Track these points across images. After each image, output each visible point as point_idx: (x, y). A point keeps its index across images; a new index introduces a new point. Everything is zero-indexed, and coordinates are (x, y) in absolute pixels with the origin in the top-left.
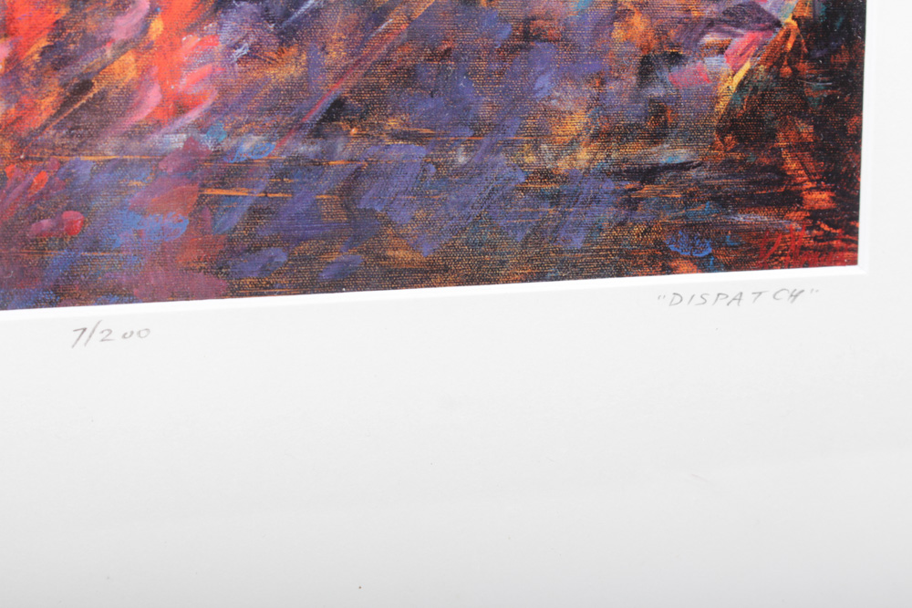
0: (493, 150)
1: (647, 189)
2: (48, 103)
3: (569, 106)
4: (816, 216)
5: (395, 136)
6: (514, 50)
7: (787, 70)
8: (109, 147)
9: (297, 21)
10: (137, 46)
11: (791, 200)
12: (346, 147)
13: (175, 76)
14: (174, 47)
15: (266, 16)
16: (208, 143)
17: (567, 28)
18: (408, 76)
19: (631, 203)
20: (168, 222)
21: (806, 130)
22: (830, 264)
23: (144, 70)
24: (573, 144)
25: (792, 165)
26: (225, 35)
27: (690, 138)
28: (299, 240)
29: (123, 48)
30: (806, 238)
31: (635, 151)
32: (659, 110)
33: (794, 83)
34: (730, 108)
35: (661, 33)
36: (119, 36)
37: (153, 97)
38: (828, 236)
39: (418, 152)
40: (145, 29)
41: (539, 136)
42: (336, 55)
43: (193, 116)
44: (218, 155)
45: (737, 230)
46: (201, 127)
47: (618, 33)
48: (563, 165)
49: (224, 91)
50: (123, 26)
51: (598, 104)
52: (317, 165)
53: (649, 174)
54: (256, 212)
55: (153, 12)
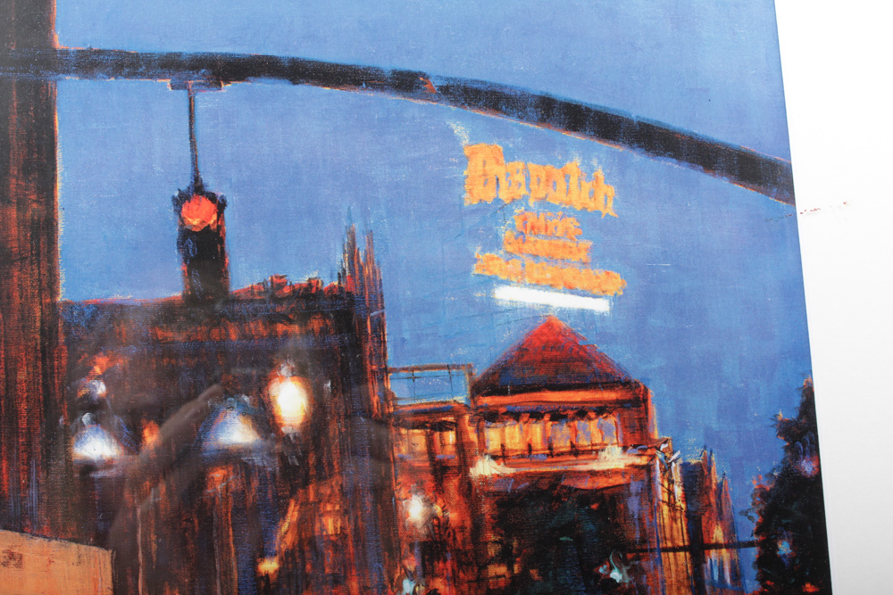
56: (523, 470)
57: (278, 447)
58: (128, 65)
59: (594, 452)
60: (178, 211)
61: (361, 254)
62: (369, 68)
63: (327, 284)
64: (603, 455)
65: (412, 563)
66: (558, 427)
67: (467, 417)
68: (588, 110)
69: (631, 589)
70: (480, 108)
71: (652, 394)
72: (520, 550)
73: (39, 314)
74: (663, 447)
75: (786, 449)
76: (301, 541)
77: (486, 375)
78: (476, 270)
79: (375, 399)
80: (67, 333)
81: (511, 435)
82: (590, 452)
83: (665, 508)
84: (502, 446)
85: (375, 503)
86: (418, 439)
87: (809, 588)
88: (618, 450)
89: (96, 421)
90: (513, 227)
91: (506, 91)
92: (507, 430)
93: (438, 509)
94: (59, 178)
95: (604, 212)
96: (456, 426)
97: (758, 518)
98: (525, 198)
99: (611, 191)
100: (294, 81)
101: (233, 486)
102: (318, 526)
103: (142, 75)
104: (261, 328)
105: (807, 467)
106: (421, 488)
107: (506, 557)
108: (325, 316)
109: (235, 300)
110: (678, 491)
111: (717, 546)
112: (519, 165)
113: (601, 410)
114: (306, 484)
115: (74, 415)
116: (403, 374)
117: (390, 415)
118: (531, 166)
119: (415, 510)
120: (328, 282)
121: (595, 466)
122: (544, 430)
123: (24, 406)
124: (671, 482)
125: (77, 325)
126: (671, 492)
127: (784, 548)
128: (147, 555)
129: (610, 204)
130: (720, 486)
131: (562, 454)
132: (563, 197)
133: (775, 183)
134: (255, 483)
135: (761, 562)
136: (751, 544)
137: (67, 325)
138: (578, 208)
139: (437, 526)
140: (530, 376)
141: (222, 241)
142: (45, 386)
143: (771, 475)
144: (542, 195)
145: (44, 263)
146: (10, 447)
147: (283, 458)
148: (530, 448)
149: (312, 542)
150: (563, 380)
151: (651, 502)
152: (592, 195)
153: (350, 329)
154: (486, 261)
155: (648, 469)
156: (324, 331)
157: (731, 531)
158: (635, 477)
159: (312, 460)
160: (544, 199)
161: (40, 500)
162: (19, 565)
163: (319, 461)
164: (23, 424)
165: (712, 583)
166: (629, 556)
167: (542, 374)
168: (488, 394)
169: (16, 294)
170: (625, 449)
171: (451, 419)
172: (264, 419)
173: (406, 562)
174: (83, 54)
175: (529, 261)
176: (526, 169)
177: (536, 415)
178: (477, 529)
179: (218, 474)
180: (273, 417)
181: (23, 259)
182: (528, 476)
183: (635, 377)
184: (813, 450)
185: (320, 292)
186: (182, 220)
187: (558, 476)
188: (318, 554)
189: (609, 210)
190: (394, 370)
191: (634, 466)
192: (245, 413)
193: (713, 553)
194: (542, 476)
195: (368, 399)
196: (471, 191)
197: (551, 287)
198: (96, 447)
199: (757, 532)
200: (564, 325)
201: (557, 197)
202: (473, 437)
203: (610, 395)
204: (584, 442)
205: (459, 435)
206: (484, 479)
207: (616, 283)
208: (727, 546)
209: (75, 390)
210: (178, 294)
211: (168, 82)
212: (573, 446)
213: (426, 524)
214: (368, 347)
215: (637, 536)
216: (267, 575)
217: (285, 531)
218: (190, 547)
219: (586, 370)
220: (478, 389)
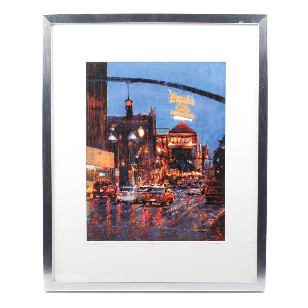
0: (188, 229)
1: (203, 233)
2: (149, 224)
3: (195, 225)
4: (220, 236)
5: (179, 228)
6: (190, 220)
7: (217, 222)
8: (154, 228)
9: (170, 218)
10: (156, 219)
11: (218, 234)
12: (174, 228)
13: (159, 222)
14: (159, 220)
15: (167, 217)
16: (162, 228)
17: (195, 218)
18: (180, 222)
19: (201, 234)
20: (158, 234)
21: (219, 228)
22: (222, 241)
23: (157, 222)
24: (195, 229)
25: (217, 231)
26: (164, 219)
27: (207, 228)
28: (170, 237)
29: (155, 220)
30: (219, 238)
31: (201, 230)
32: (204, 226)
33: (218, 223)
34: (211, 226)
35: (204, 219)
36: (155, 219)
37: (157, 224)
38: (222, 238)
39: (181, 229)
40: (157, 218)
41: (192, 228)
42: (173, 220)
43: (161, 225)
44: (163, 229)
45: (212, 237)
46: (161, 226)
47: (200, 219)
48: (194, 231)
49: (164, 223)
50: (155, 218)
51: (198, 225)
52: (171, 230)
53: (203, 232)
54: (166, 234)
55: (158, 217)
56: (176, 145)
57: (139, 139)
58: (118, 79)
59: (188, 143)
60: (126, 103)
61: (153, 110)
62: (156, 81)
63: (148, 115)
64: (189, 143)
65: (158, 158)
66: (182, 139)
67: (168, 136)
68: (191, 88)
69: (192, 164)
70: (173, 87)
71: (198, 134)
72: (175, 157)
73: (104, 118)
74: (199, 143)
75: (220, 144)
76: (142, 153)
77: (171, 130)
78: (171, 114)
79: (154, 133)
80: (109, 121)
81: (175, 139)
82: (187, 143)
83: (199, 152)
84: (173, 141)
85: (153, 149)
86: (160, 139)
87: (221, 167)
88: (192, 143)
89: (112, 134)
90: (177, 107)
91: (178, 85)
92: (174, 139)
93: (163, 150)
94: (108, 97)
95: (192, 105)
96: (166, 138)
97: (214, 155)
98: (180, 102)
99: (194, 101)
100: (144, 83)
101: (132, 145)
102: (144, 151)
103: (121, 81)
104: (137, 121)
105: (223, 148)
106: (160, 146)
107: (173, 158)
108: (147, 120)
109: (134, 117)
110: (201, 150)
111: (207, 159)
112: (179, 97)
113: (189, 136)
114: (143, 145)
115: (109, 133)
116: (159, 129)
117: (156, 135)
118: (181, 97)
119: (159, 150)
120: (148, 114)
121: (188, 145)
122: (180, 139)
123: (102, 131)
124: (200, 148)
125: (110, 120)
126: (200, 150)
127: (218, 160)
128: (119, 154)
129: (194, 104)
130: (208, 150)
131: (183, 143)
132: (186, 102)
133: (222, 101)
134: (135, 144)
135: (214, 162)
136: (212, 159)
137: (109, 120)
138: (188, 104)
139: (163, 152)
140: (178, 130)
141: (132, 108)
142: (105, 129)
143: (217, 148)
144: (182, 102)
145: (105, 110)
146: (100, 137)
147: (140, 141)
148: (178, 142)
149: (144, 154)
150: (183, 131)
151: (196, 151)
152: (191, 102)
153: (151, 122)
154: (173, 112)
155: (196, 146)
156: (147, 122)
157: (209, 157)
158: (194, 147)
159: (144, 141)
160: (183, 103)
161: (104, 145)
162: (101, 154)
163: (145, 142)
164: (102, 134)
165: (205, 165)
166: (192, 159)
167: (180, 130)
168: (172, 133)
169: (101, 115)
170: (193, 143)
171: (166, 136)
172: (137, 135)
173: (157, 158)
174: (112, 78)
175: (180, 112)
176: (180, 98)
177: (179, 137)
178: (169, 153)
179: (130, 143)
180: (139, 135)
181: (102, 109)
182: (177, 146)
183: (195, 132)
184: (224, 145)
185: (146, 116)
186: (126, 104)
187: (182, 146)
188: (144, 155)
189: (193, 105)
190: (157, 129)
191: (194, 145)
192: (134, 134)
193: (206, 160)
194: (179, 146)
195: (153, 133)
196: (171, 101)
197: (183, 117)
198: (112, 138)
199: (214, 157)
200: (185, 123)
201: (185, 102)
202: (169, 139)
203: (191, 134)
204: (186, 141)
205: (167, 139)
206: (170, 146)
207: (193, 116)
208: (208, 159)
209: (110, 129)
210: (125, 116)
211: (124, 82)
212: (184, 142)
213: (161, 152)
214: (153, 125)
215: (194, 156)
216: (137, 158)
217: (139, 152)
218: (126, 153)
219: (187, 130)
220: (170, 132)
